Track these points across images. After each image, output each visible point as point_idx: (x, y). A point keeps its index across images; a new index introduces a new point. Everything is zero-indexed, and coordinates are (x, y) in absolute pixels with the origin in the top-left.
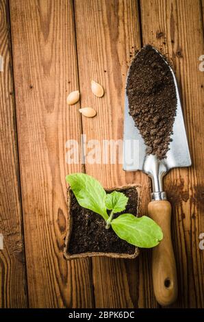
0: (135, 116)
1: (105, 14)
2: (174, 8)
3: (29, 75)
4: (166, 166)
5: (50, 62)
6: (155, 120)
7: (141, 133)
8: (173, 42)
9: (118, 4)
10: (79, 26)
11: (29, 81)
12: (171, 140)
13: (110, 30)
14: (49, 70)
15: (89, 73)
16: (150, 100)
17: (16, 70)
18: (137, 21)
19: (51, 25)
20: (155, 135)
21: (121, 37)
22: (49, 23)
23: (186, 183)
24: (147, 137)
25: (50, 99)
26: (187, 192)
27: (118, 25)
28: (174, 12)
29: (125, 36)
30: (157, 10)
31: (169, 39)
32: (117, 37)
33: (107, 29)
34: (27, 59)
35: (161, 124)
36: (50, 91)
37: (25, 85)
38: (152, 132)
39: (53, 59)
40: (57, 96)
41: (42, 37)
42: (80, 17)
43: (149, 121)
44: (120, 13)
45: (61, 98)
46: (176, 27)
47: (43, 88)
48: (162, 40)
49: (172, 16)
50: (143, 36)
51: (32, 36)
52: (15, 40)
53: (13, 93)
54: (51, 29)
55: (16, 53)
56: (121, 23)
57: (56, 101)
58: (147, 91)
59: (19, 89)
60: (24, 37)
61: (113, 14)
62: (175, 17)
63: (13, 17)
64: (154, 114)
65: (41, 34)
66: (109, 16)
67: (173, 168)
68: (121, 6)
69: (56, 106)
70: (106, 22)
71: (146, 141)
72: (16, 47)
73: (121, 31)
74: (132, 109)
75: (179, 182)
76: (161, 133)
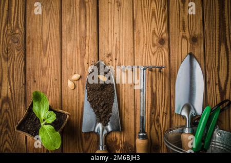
0: (90, 102)
1: (78, 42)
2: (118, 40)
3: (34, 74)
4: (107, 130)
5: (46, 68)
6: (101, 104)
7: (94, 111)
8: (116, 59)
9: (86, 37)
10: (63, 48)
11: (34, 78)
12: (111, 116)
13: (81, 51)
14: (45, 72)
15: (67, 75)
16: (99, 93)
17: (27, 72)
18: (96, 47)
19: (48, 47)
20: (102, 112)
21: (87, 55)
22: (47, 46)
23: (118, 140)
24: (97, 113)
25: (45, 89)
26: (119, 145)
27: (85, 49)
28: (118, 43)
29: (89, 55)
30: (108, 41)
31: (114, 58)
32: (85, 55)
33: (79, 51)
34: (34, 66)
35: (105, 107)
36: (45, 84)
37: (32, 80)
38: (100, 111)
39: (48, 67)
40: (49, 87)
41: (42, 53)
42: (64, 43)
43: (98, 105)
44: (87, 42)
45: (51, 89)
46: (118, 51)
47: (41, 82)
48: (110, 58)
49: (116, 45)
50: (100, 55)
51: (37, 53)
52: (28, 55)
53: (25, 84)
54: (48, 49)
55: (28, 62)
56: (87, 47)
57: (48, 90)
58: (97, 89)
59: (28, 82)
60: (33, 53)
61: (83, 42)
62: (118, 45)
63: (27, 41)
64: (101, 101)
65: (42, 51)
66: (80, 43)
67: (111, 132)
68: (88, 38)
69: (48, 92)
70: (79, 47)
71: (97, 115)
72: (28, 58)
73: (87, 52)
74: (89, 98)
75: (115, 139)
76: (105, 112)
